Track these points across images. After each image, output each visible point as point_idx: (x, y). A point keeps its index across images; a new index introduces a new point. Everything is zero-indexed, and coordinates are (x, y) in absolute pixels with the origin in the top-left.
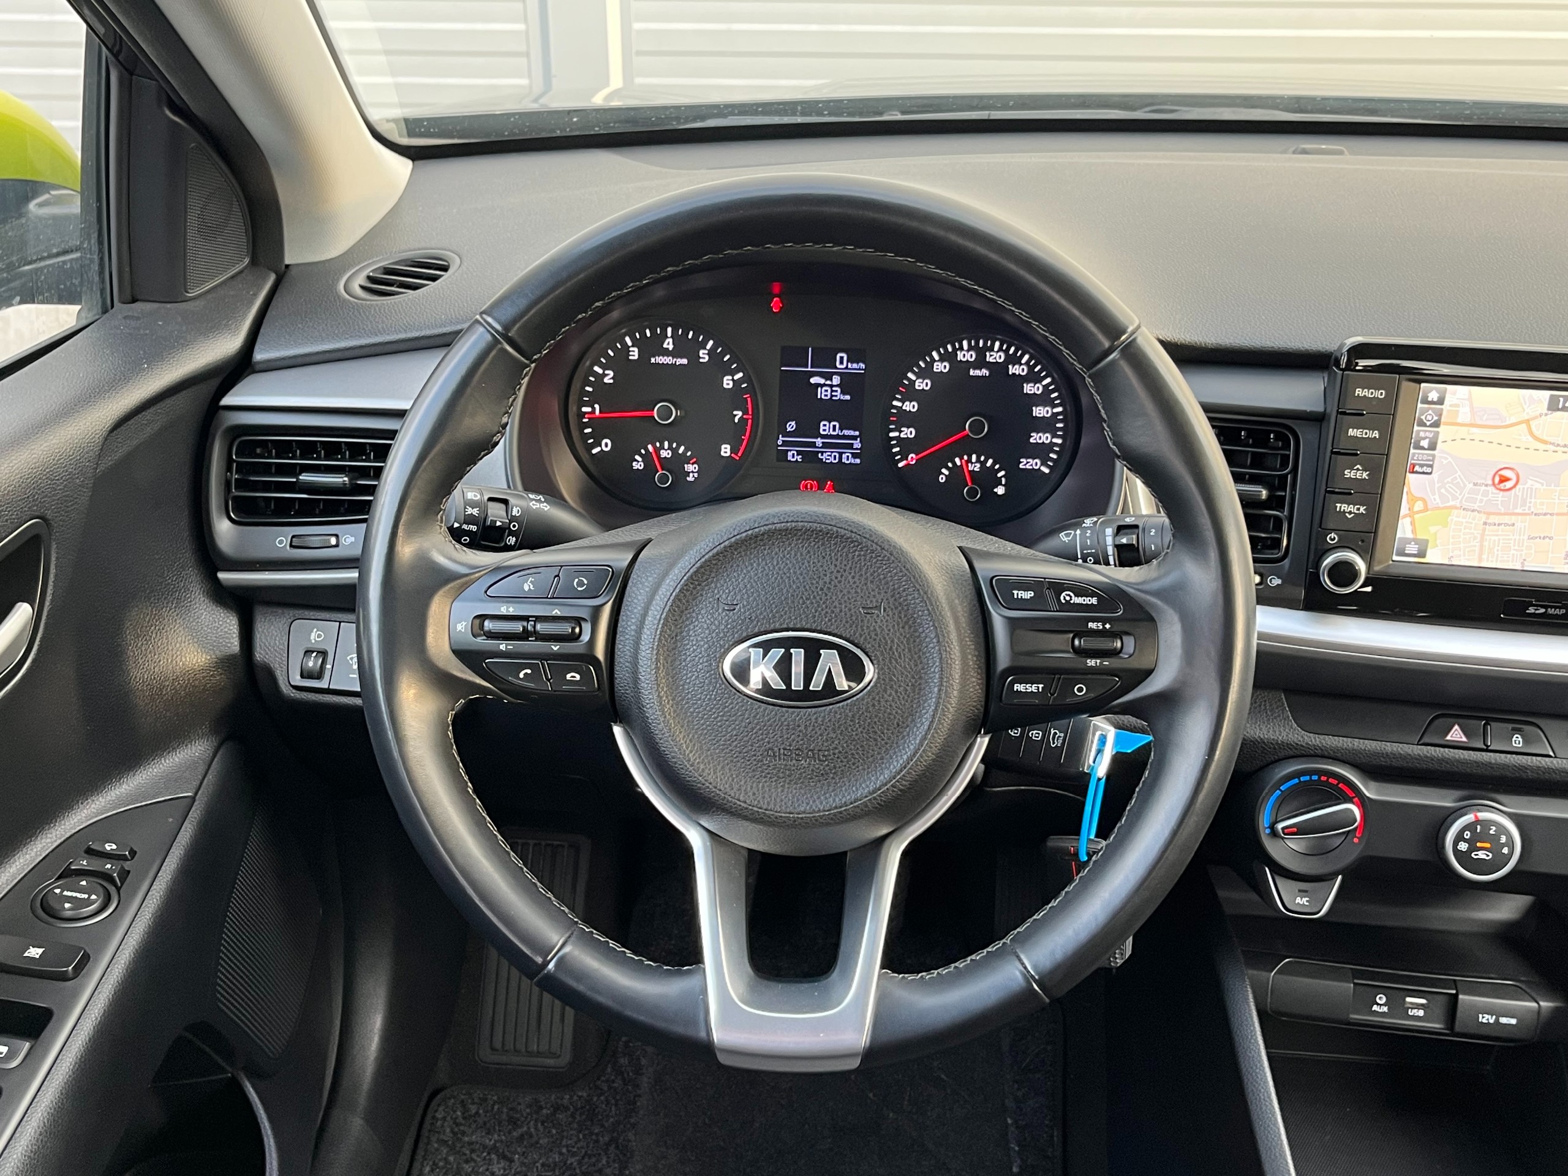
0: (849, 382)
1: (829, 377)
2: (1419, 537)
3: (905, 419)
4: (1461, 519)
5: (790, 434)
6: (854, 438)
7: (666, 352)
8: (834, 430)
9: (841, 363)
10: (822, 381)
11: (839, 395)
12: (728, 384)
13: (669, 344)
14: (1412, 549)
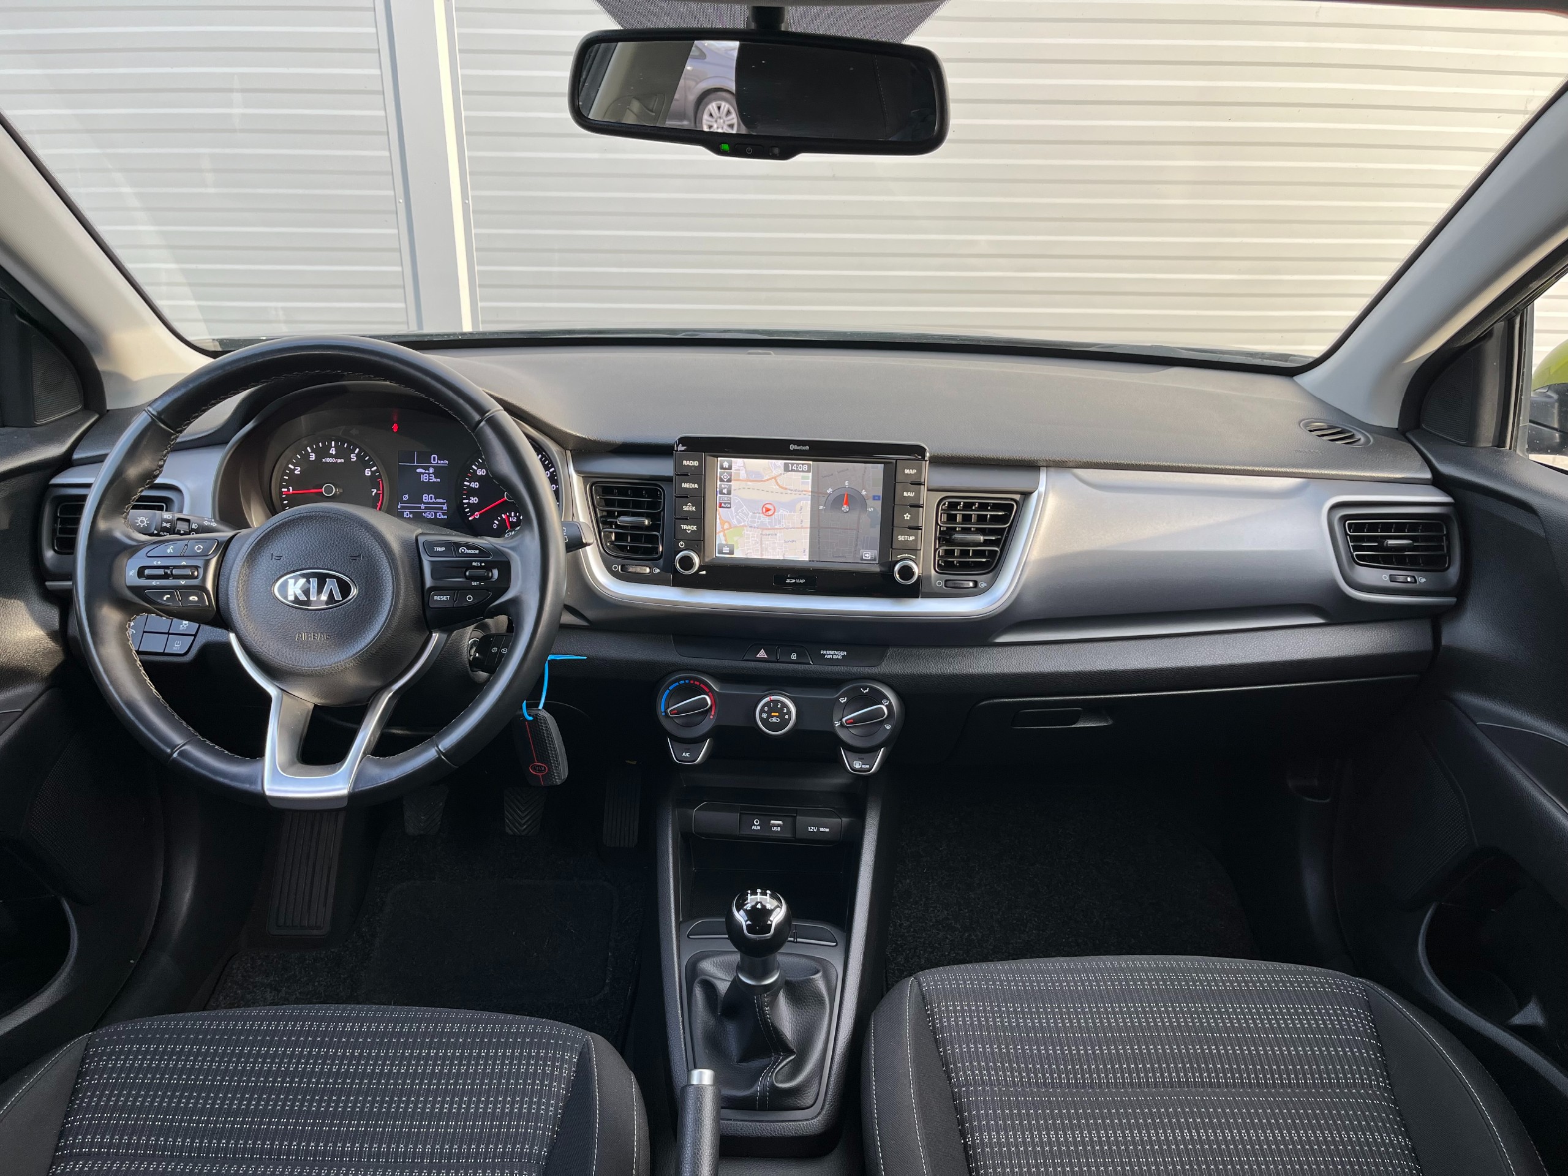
0: (438, 471)
1: (427, 468)
2: (729, 543)
3: (472, 492)
4: (749, 533)
5: (405, 502)
6: (443, 504)
7: (332, 456)
8: (431, 499)
9: (434, 460)
10: (423, 471)
11: (433, 479)
12: (368, 473)
13: (333, 451)
14: (726, 550)
